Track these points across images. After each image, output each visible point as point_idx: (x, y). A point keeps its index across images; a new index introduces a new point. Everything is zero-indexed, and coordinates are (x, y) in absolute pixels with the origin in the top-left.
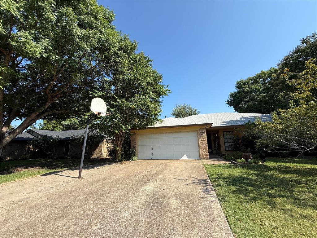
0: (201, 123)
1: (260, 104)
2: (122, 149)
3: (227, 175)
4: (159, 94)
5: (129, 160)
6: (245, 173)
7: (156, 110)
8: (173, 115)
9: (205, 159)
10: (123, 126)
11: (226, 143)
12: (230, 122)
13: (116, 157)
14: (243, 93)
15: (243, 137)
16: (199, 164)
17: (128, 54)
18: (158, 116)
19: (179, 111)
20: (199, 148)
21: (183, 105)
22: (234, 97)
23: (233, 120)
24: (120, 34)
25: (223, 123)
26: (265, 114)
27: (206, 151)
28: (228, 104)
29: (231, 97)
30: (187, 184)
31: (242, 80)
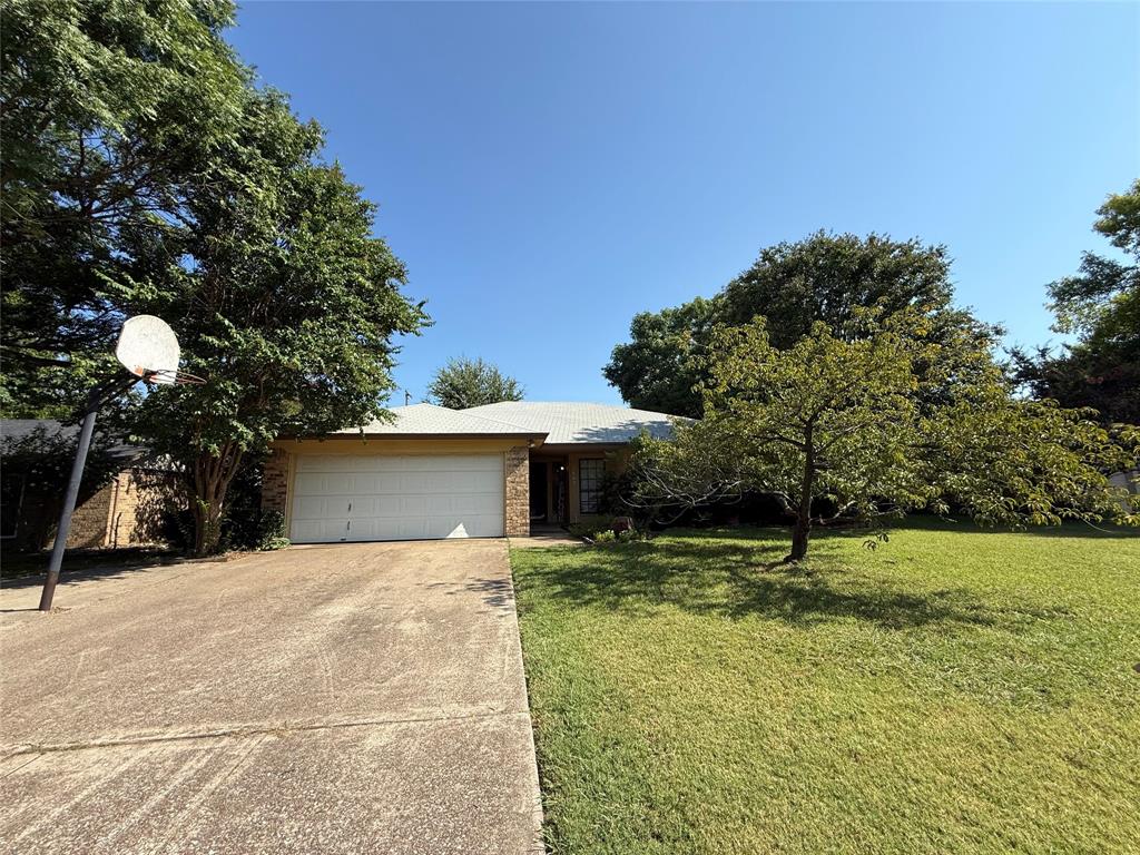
0: (516, 431)
2: (223, 506)
3: (557, 567)
4: (387, 324)
5: (252, 546)
6: (596, 561)
7: (376, 381)
8: (436, 393)
9: (517, 536)
10: (242, 428)
11: (585, 491)
12: (597, 434)
13: (193, 535)
14: (647, 352)
16: (498, 548)
17: (280, 163)
18: (380, 399)
19: (458, 382)
20: (505, 506)
21: (474, 365)
22: (624, 360)
23: (607, 426)
24: (248, 77)
25: (581, 436)
27: (522, 513)
28: (607, 376)
29: (616, 359)
30: (451, 593)
31: (647, 315)
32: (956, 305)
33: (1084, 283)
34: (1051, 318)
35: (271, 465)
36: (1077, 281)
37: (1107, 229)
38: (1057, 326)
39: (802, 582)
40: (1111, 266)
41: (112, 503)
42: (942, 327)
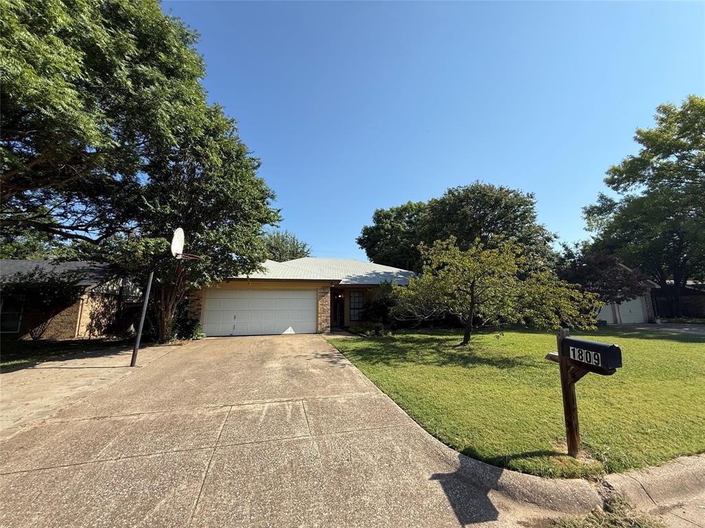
1: (400, 254)
3: (353, 348)
5: (188, 338)
6: (369, 345)
9: (324, 333)
11: (353, 309)
12: (355, 279)
14: (382, 231)
15: (375, 302)
22: (369, 235)
26: (402, 270)
27: (326, 321)
28: (359, 243)
29: (364, 234)
31: (382, 210)
32: (538, 222)
33: (599, 209)
34: (585, 224)
35: (193, 294)
36: (596, 207)
37: (610, 182)
38: (587, 227)
39: (466, 353)
40: (610, 200)
41: (80, 312)
42: (531, 235)
